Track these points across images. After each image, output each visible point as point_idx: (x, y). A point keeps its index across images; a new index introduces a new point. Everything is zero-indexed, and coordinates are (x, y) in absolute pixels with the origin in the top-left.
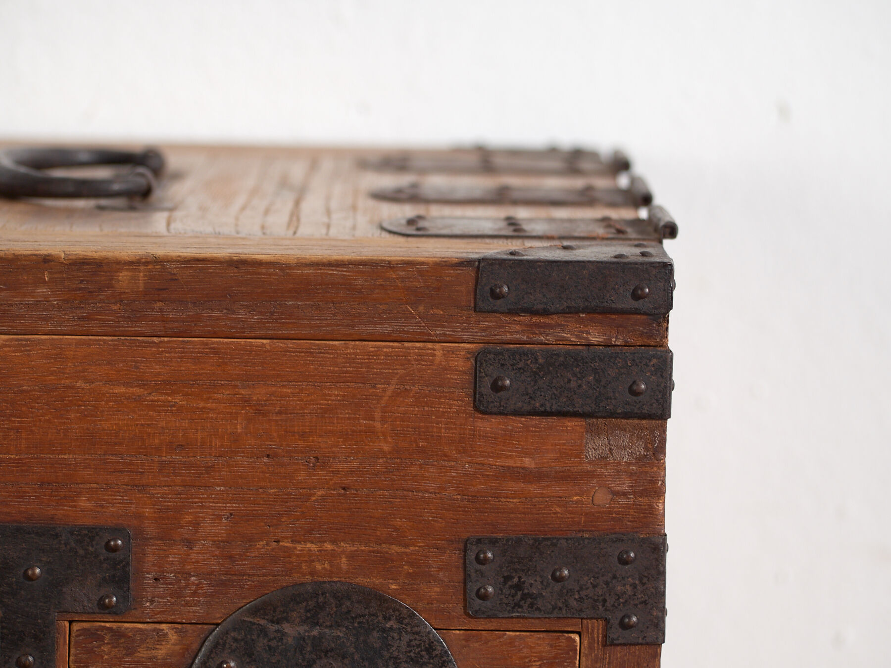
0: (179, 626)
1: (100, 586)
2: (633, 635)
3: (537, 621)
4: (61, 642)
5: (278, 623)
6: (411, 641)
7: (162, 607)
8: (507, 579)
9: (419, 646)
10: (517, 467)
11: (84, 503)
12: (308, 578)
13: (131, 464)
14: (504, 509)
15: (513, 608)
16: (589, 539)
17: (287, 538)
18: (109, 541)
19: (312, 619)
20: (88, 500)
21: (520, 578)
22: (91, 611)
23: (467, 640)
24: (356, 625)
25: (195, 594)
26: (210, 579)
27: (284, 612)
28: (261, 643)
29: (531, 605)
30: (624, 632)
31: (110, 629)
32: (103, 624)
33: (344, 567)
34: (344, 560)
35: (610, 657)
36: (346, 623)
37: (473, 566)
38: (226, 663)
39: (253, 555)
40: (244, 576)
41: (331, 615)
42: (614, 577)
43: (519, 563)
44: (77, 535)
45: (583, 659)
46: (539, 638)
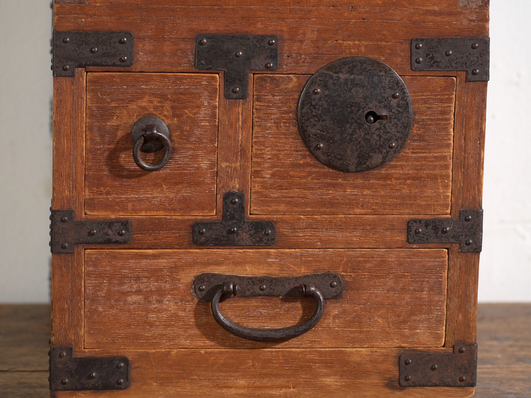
0: (297, 75)
1: (266, 59)
2: (477, 78)
3: (439, 72)
4: (250, 82)
5: (337, 73)
6: (390, 80)
7: (291, 68)
8: (428, 55)
9: (393, 82)
10: (432, 10)
11: (259, 26)
12: (349, 55)
13: (278, 10)
14: (426, 27)
15: (430, 67)
16: (460, 39)
17: (340, 39)
18: (270, 41)
19: (351, 72)
20: (261, 24)
21: (433, 54)
22: (262, 69)
23: (412, 80)
24: (368, 74)
25: (304, 62)
26: (310, 56)
27: (339, 69)
28: (331, 81)
29: (437, 66)
30: (474, 76)
31: (270, 77)
32: (267, 75)
33: (363, 51)
34: (363, 48)
35: (468, 86)
36: (364, 73)
37: (414, 50)
38: (317, 90)
39: (327, 46)
40: (323, 55)
41: (359, 70)
42: (470, 54)
43: (432, 48)
44: (257, 39)
45: (457, 87)
46: (440, 79)
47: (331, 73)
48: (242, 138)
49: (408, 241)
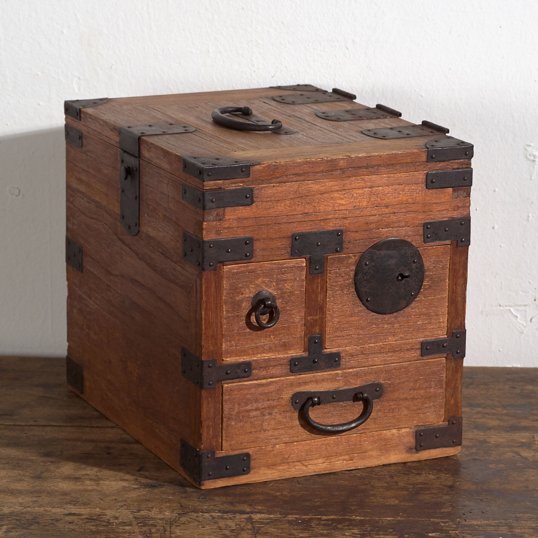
0: (354, 254)
1: (335, 246)
2: (463, 244)
3: (441, 243)
4: (325, 262)
5: (379, 251)
6: (411, 251)
7: (350, 250)
8: (433, 232)
9: (414, 252)
11: (331, 224)
12: (386, 238)
15: (435, 240)
17: (381, 228)
18: (337, 233)
19: (388, 249)
21: (437, 232)
22: (333, 253)
24: (398, 249)
27: (381, 248)
28: (375, 257)
29: (439, 239)
31: (337, 257)
34: (394, 232)
35: (458, 250)
37: (425, 230)
38: (366, 263)
39: (372, 233)
40: (370, 239)
41: (393, 247)
42: (459, 229)
43: (437, 228)
44: (330, 233)
45: (451, 251)
46: (441, 247)
47: (376, 251)
48: (320, 299)
49: (421, 355)
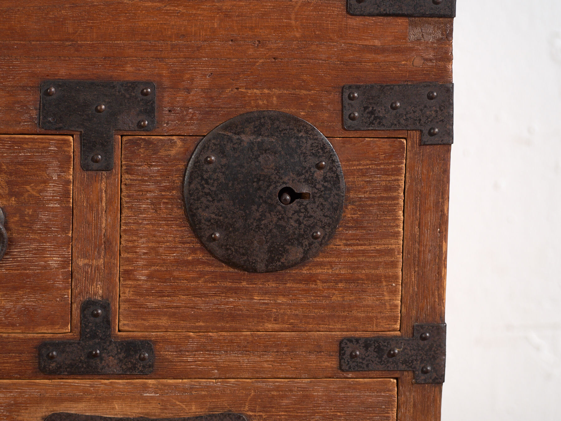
0: (183, 137)
1: (138, 115)
2: (436, 139)
3: (383, 132)
4: (116, 147)
5: (238, 134)
6: (313, 143)
7: (174, 127)
8: (366, 108)
9: (317, 146)
10: (371, 45)
11: (129, 68)
12: (255, 109)
13: (155, 46)
14: (363, 69)
15: (369, 124)
16: (411, 85)
17: (243, 87)
18: (143, 90)
19: (258, 132)
20: (131, 67)
21: (373, 107)
22: (133, 129)
23: (344, 143)
24: (282, 135)
25: (191, 119)
26: (200, 111)
27: (242, 128)
28: (229, 146)
29: (379, 123)
30: (431, 137)
31: (144, 140)
32: (140, 137)
33: (275, 102)
34: (275, 99)
35: (423, 152)
36: (277, 134)
37: (347, 101)
38: (210, 157)
39: (224, 96)
40: (219, 108)
41: (268, 129)
42: (425, 107)
43: (372, 99)
44: (126, 86)
45: (408, 153)
46: (384, 142)
47: (230, 134)
48: (106, 225)
49: (340, 368)
